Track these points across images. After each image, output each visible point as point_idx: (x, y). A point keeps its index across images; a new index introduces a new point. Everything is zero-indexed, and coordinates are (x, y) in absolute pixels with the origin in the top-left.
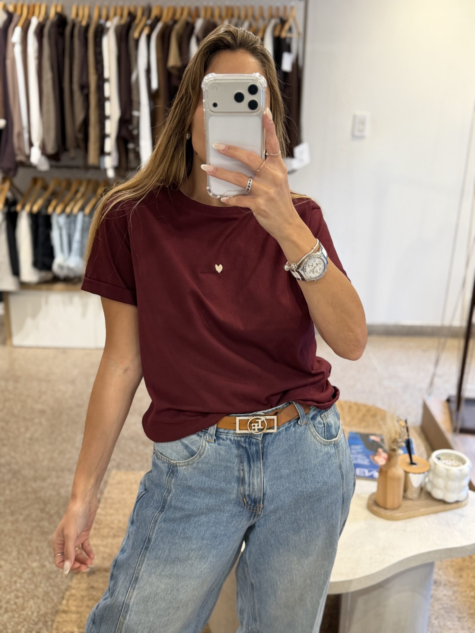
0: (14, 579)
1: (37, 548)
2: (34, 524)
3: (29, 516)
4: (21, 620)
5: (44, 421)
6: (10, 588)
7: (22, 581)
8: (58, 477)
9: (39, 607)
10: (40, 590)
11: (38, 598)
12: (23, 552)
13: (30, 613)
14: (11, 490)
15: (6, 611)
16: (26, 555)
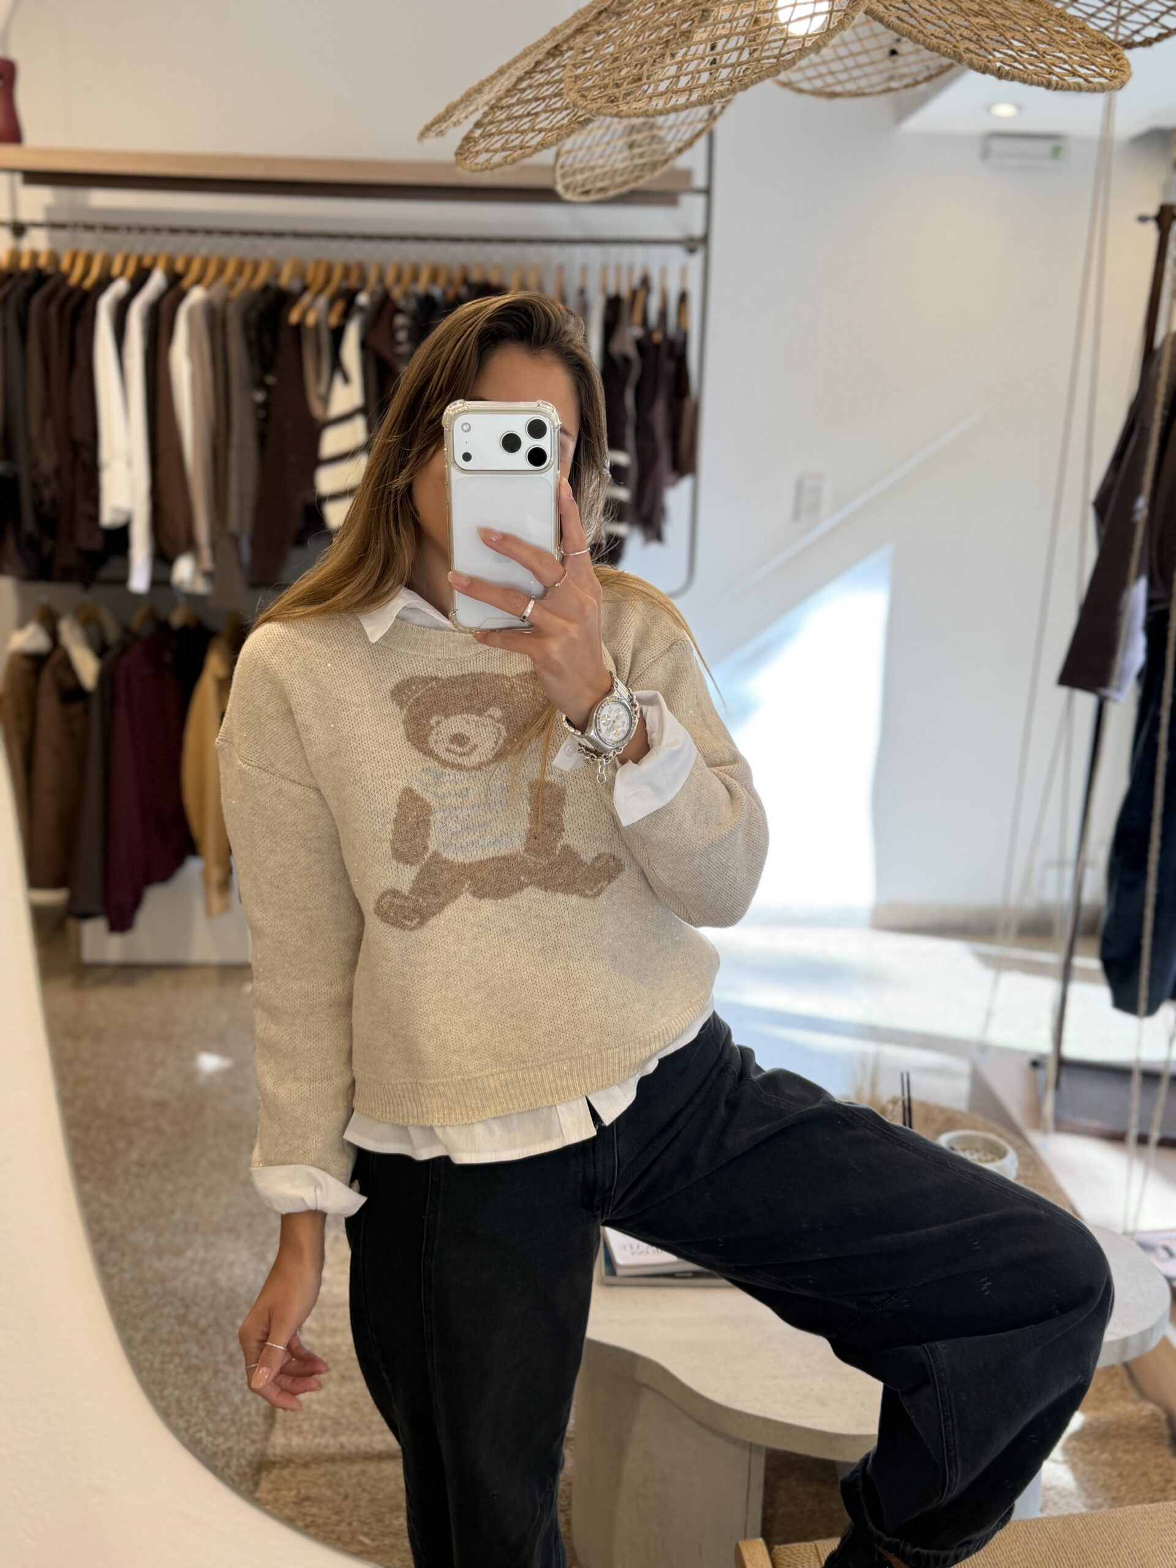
3: (153, 1331)
5: (165, 1124)
8: (208, 1247)
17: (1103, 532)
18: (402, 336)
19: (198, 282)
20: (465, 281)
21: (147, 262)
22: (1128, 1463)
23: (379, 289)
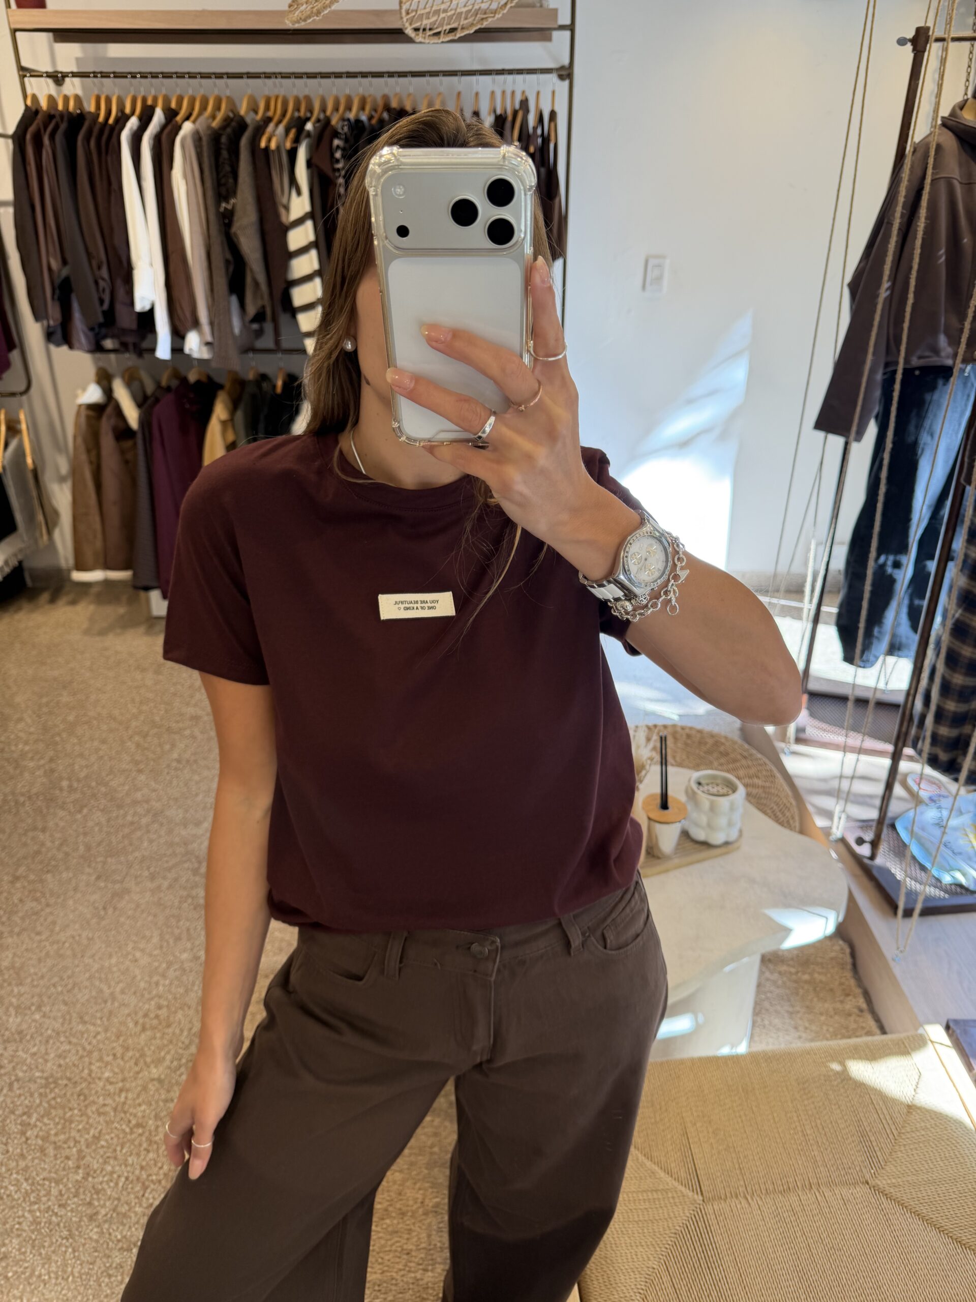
0: (155, 978)
1: (188, 930)
2: (185, 893)
3: (176, 880)
4: (165, 1042)
5: (197, 732)
6: (150, 993)
7: (167, 982)
9: (190, 1022)
10: (192, 995)
11: (189, 1008)
12: (167, 937)
13: (177, 1031)
14: (151, 841)
15: (144, 1029)
16: (171, 941)
17: (854, 307)
18: (338, 155)
19: (187, 118)
20: (387, 108)
21: (150, 102)
22: (821, 982)
23: (322, 116)
